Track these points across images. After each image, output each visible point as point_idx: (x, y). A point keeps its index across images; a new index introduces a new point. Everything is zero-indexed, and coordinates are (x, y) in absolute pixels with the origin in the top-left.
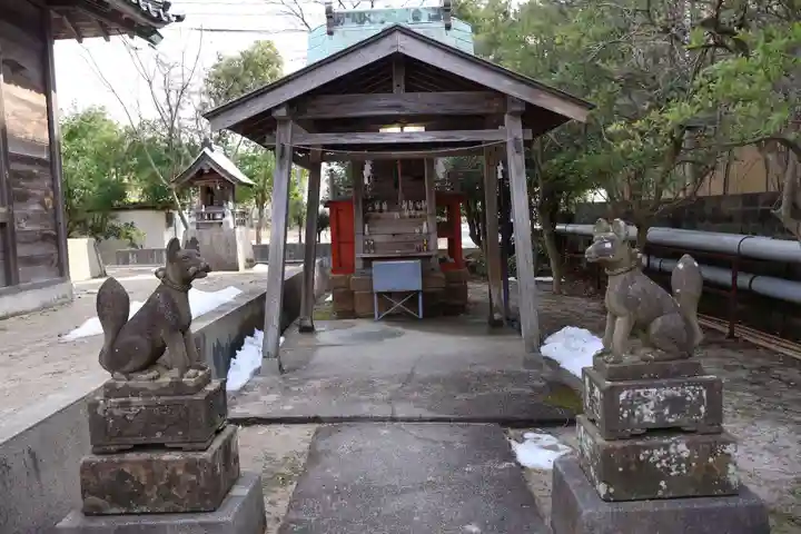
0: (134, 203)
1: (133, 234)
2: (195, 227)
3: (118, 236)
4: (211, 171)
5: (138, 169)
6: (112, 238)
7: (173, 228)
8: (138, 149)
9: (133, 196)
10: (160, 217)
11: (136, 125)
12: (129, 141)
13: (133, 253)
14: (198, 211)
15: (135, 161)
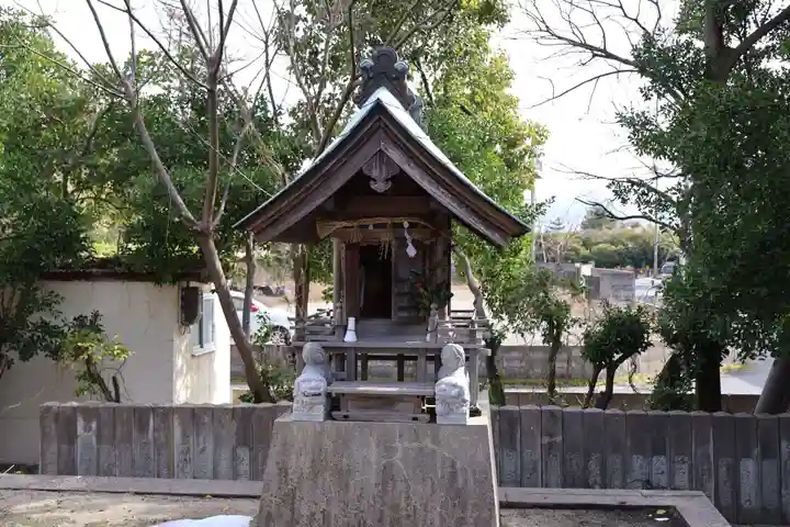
0: (105, 262)
1: (97, 352)
2: (320, 412)
3: (55, 353)
4: (401, 181)
5: (121, 176)
6: (41, 356)
7: (194, 328)
8: (122, 126)
9: (105, 241)
10: (166, 298)
11: (121, 66)
12: (102, 104)
13: (89, 414)
14: (333, 341)
15: (114, 155)
